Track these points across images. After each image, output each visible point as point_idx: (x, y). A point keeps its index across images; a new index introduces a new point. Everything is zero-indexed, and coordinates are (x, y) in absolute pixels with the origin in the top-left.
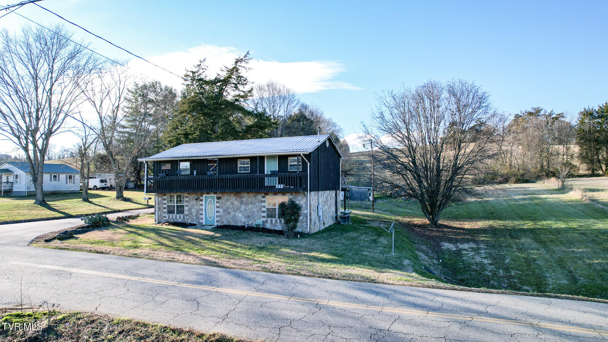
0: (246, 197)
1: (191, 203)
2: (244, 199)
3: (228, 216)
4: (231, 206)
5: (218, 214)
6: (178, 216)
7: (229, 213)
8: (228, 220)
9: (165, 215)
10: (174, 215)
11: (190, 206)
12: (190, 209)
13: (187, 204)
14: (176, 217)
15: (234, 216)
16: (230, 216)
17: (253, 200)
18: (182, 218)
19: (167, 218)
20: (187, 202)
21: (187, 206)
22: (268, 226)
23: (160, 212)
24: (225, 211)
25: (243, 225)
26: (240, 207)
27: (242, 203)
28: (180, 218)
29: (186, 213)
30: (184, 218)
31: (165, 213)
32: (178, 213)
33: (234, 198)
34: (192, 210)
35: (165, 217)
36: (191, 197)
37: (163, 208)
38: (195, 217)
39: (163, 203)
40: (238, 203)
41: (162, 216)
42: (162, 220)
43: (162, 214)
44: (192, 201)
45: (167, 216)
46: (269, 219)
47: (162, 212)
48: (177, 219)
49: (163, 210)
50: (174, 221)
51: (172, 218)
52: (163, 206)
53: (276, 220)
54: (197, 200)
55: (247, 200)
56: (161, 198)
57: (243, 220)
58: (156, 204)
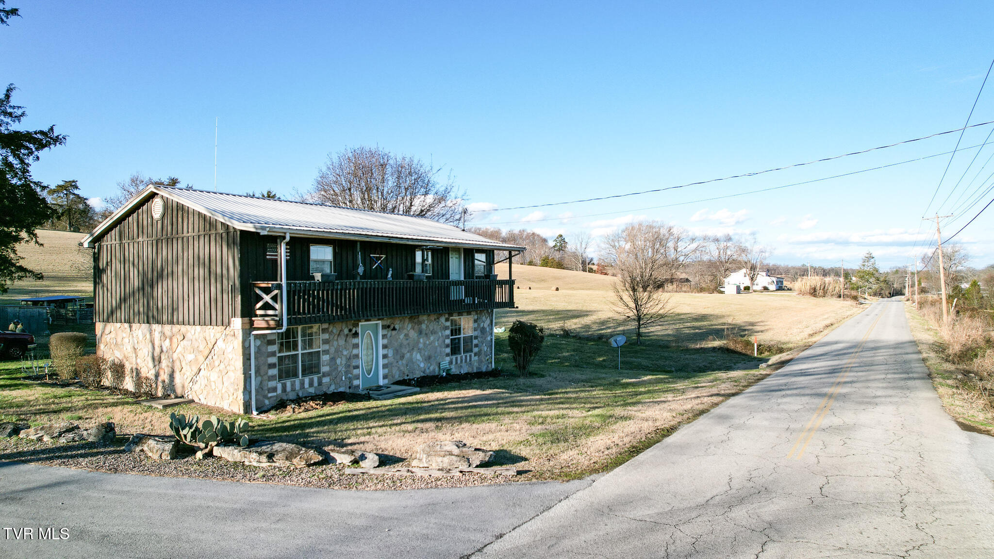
0: (426, 322)
1: (335, 343)
2: (424, 326)
3: (400, 362)
4: (405, 342)
5: (386, 361)
6: (307, 380)
7: (402, 357)
8: (401, 370)
9: (272, 384)
10: (297, 382)
11: (332, 350)
12: (333, 359)
13: (326, 347)
14: (302, 384)
15: (411, 360)
16: (404, 362)
17: (433, 326)
18: (316, 384)
19: (279, 391)
20: (326, 342)
21: (326, 352)
22: (454, 370)
23: (259, 378)
24: (396, 352)
25: (422, 374)
26: (418, 342)
27: (420, 332)
28: (311, 384)
29: (325, 369)
30: (320, 383)
31: (272, 378)
32: (304, 374)
33: (410, 326)
34: (338, 361)
35: (275, 389)
36: (335, 331)
37: (267, 367)
38: (344, 377)
39: (268, 352)
40: (416, 335)
41: (265, 388)
42: (264, 401)
43: (265, 383)
44: (337, 339)
45: (279, 386)
46: (454, 357)
47: (266, 378)
48: (304, 388)
49: (267, 373)
50: (298, 395)
51: (293, 390)
52: (267, 360)
53: (462, 357)
54: (347, 335)
55: (427, 327)
56: (262, 340)
57: (422, 365)
58: (250, 359)
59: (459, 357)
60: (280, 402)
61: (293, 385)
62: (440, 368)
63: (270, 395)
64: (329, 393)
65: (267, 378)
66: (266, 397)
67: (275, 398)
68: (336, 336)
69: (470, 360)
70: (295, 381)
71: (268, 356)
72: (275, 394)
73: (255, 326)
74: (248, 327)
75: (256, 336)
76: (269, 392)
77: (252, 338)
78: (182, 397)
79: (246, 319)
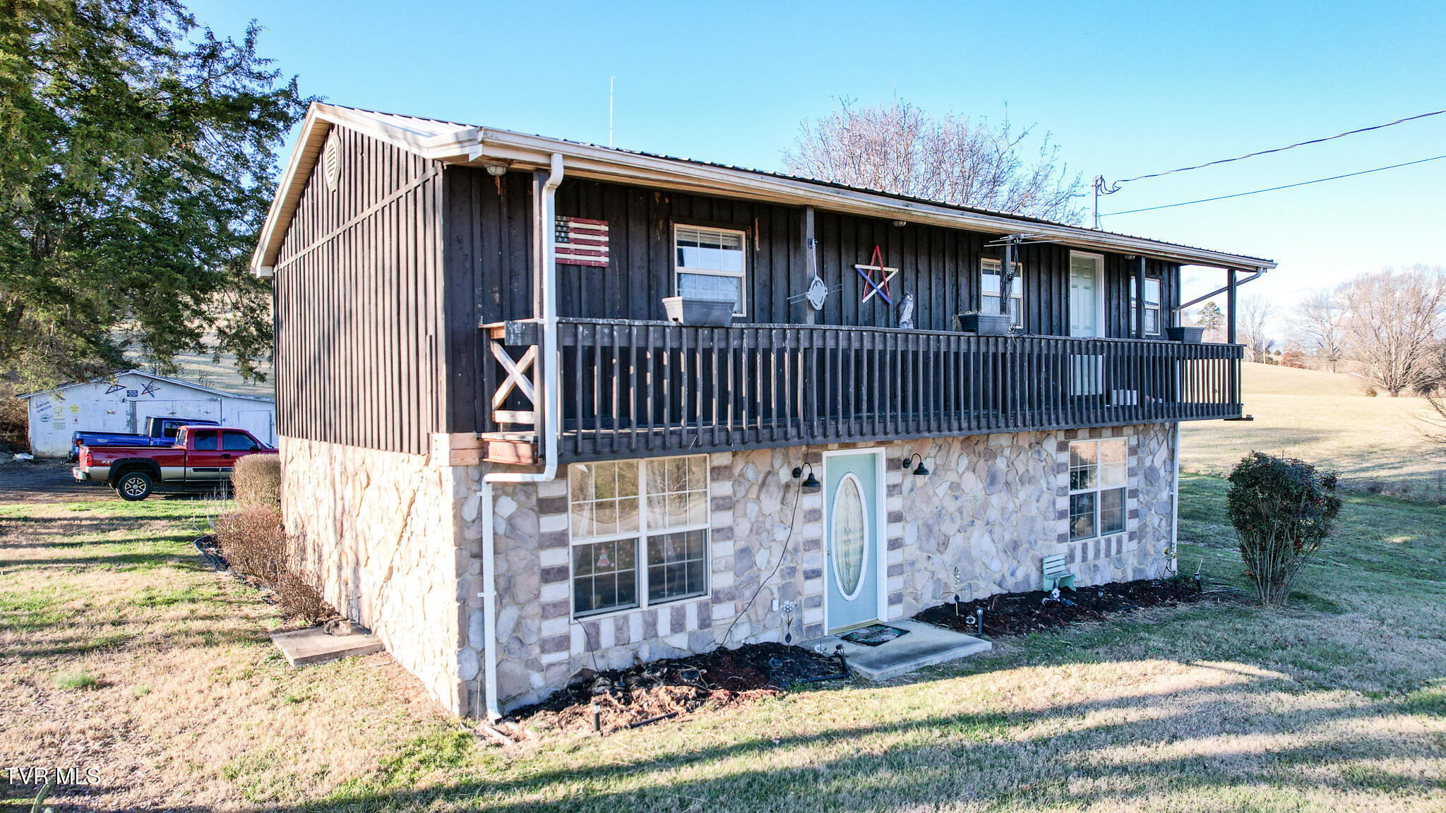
0: (1007, 452)
1: (752, 509)
2: (1001, 463)
3: (937, 558)
4: (951, 506)
5: (898, 556)
6: (664, 612)
7: (944, 544)
8: (939, 580)
9: (555, 627)
10: (635, 618)
11: (743, 528)
12: (745, 553)
13: (724, 519)
14: (651, 625)
15: (966, 554)
16: (948, 556)
17: (1025, 463)
18: (692, 622)
19: (577, 647)
20: (722, 504)
21: (725, 533)
22: (1081, 578)
23: (510, 613)
24: (927, 530)
25: (997, 590)
26: (985, 506)
27: (992, 479)
28: (678, 625)
29: (718, 580)
30: (705, 623)
31: (555, 609)
32: (655, 595)
33: (964, 462)
34: (761, 558)
35: (562, 643)
36: (750, 474)
37: (536, 579)
38: (776, 603)
39: (542, 535)
40: (981, 486)
41: (533, 639)
42: (527, 678)
43: (532, 624)
44: (758, 498)
45: (578, 635)
46: (1078, 544)
47: (533, 609)
48: (656, 635)
49: (538, 596)
50: (636, 658)
51: (622, 641)
52: (538, 557)
53: (1098, 542)
54: (787, 486)
55: (1011, 464)
56: (522, 498)
57: (995, 566)
58: (479, 556)
59: (1091, 543)
60: (580, 680)
61: (620, 628)
62: (1042, 572)
63: (547, 659)
64: (732, 646)
65: (538, 610)
66: (533, 664)
67: (564, 668)
68: (756, 488)
69: (1119, 552)
70: (626, 618)
71: (542, 546)
72: (563, 656)
73: (492, 457)
74: (473, 458)
75: (501, 490)
76: (543, 652)
77: (487, 493)
78: (369, 631)
79: (467, 439)
